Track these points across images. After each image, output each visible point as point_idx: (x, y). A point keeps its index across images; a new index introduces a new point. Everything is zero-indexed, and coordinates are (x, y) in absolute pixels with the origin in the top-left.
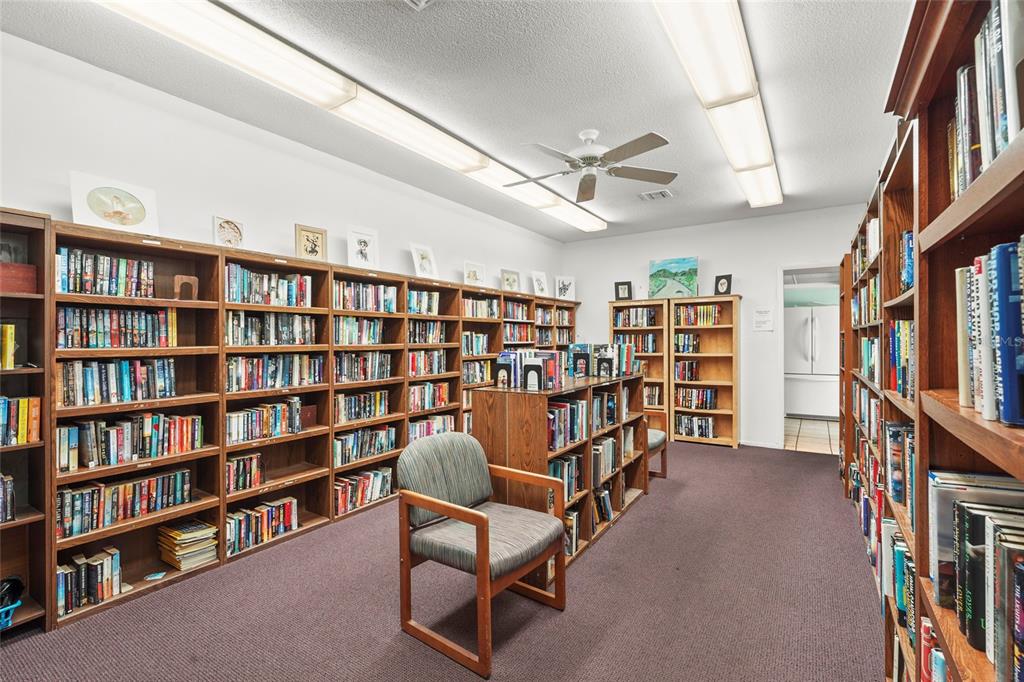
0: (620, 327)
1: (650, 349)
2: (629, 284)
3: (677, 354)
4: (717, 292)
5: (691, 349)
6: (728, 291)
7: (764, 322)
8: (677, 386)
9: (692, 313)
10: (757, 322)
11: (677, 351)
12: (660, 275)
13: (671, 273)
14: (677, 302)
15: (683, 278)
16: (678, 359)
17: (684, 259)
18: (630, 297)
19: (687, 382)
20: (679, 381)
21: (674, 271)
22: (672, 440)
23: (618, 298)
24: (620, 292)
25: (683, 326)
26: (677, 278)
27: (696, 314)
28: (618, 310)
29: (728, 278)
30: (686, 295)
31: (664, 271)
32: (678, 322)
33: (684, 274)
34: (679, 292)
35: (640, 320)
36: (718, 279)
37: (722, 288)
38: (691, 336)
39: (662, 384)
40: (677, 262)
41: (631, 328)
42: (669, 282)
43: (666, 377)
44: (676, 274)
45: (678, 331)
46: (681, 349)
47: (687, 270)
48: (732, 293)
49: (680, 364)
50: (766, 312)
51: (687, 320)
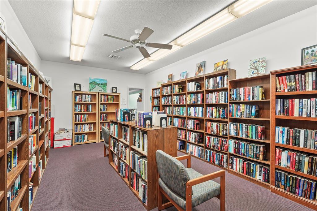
0: (77, 101)
1: (90, 110)
2: (80, 85)
3: (101, 112)
4: (112, 92)
5: (105, 110)
6: (116, 92)
7: (124, 102)
8: (101, 123)
9: (106, 98)
10: (122, 102)
11: (101, 111)
12: (93, 83)
13: (97, 83)
14: (101, 94)
15: (102, 86)
16: (101, 114)
17: (102, 79)
18: (80, 90)
19: (104, 121)
20: (102, 121)
21: (98, 83)
22: (99, 142)
23: (76, 90)
24: (77, 88)
25: (103, 102)
26: (100, 85)
27: (107, 98)
28: (76, 94)
29: (116, 88)
30: (103, 92)
31: (95, 82)
32: (101, 101)
33: (102, 84)
34: (100, 90)
35: (87, 99)
36: (113, 88)
37: (114, 91)
38: (105, 106)
39: (96, 123)
40: (100, 80)
41: (83, 102)
42: (97, 86)
43: (97, 120)
44: (99, 84)
45: (101, 104)
46: (102, 110)
47: (103, 83)
48: (118, 93)
49: (102, 115)
50: (125, 99)
51: (104, 100)
